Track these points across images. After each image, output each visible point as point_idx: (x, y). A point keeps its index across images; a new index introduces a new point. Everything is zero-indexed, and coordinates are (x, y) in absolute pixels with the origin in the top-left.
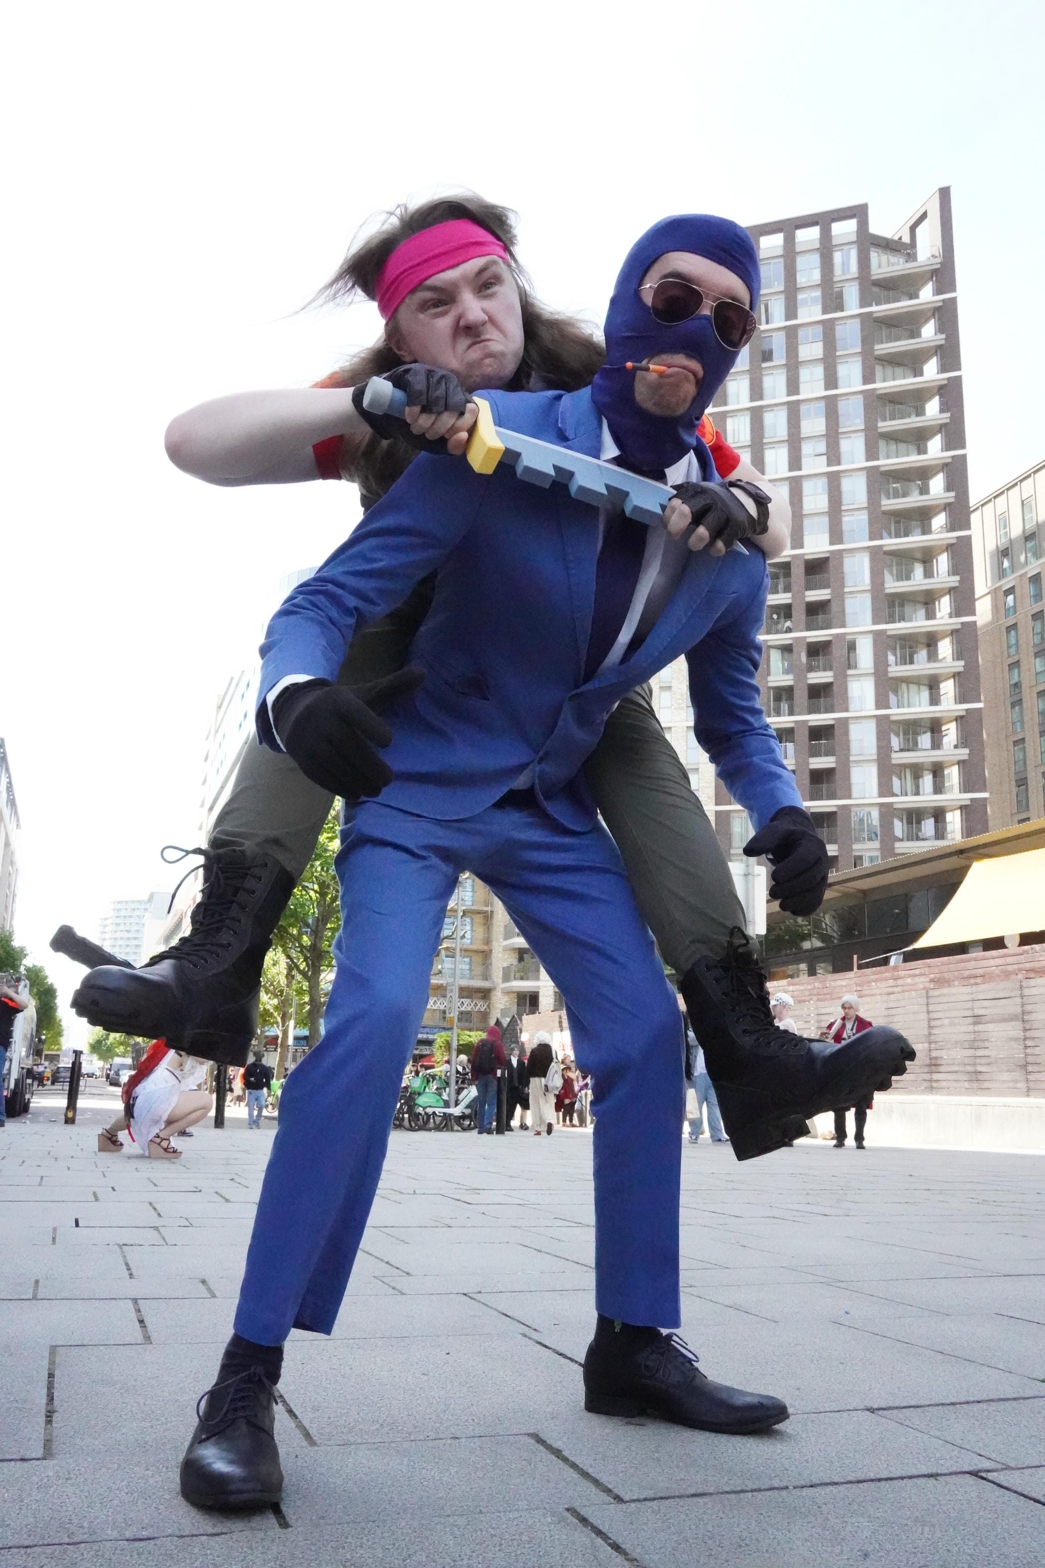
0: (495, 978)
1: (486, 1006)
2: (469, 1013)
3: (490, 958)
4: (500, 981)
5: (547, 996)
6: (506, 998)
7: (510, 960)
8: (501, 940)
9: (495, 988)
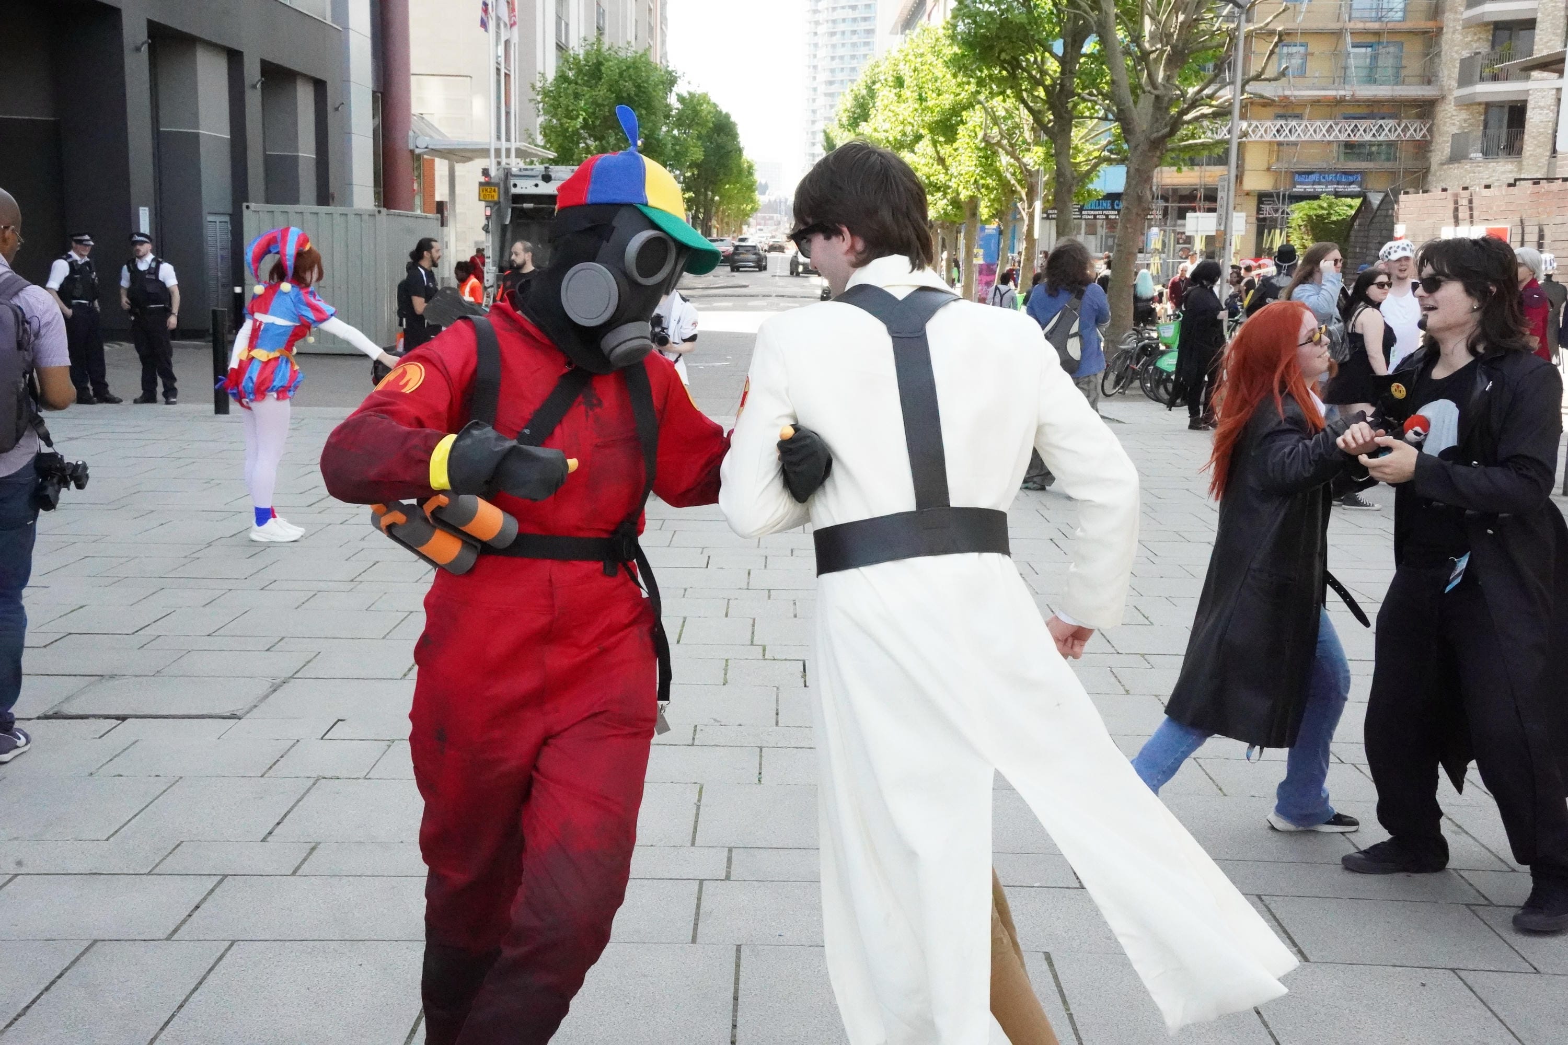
0: (1445, 79)
1: (1425, 130)
2: (1391, 144)
3: (1438, 44)
4: (1454, 84)
5: (1542, 108)
6: (1464, 115)
7: (1475, 45)
8: (1462, 9)
9: (1443, 98)
